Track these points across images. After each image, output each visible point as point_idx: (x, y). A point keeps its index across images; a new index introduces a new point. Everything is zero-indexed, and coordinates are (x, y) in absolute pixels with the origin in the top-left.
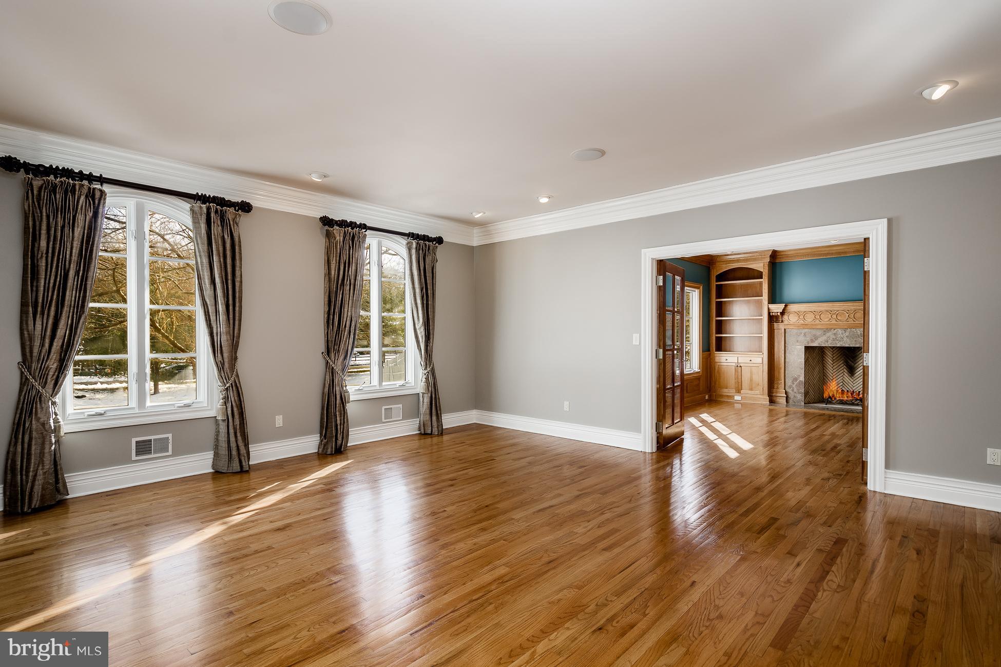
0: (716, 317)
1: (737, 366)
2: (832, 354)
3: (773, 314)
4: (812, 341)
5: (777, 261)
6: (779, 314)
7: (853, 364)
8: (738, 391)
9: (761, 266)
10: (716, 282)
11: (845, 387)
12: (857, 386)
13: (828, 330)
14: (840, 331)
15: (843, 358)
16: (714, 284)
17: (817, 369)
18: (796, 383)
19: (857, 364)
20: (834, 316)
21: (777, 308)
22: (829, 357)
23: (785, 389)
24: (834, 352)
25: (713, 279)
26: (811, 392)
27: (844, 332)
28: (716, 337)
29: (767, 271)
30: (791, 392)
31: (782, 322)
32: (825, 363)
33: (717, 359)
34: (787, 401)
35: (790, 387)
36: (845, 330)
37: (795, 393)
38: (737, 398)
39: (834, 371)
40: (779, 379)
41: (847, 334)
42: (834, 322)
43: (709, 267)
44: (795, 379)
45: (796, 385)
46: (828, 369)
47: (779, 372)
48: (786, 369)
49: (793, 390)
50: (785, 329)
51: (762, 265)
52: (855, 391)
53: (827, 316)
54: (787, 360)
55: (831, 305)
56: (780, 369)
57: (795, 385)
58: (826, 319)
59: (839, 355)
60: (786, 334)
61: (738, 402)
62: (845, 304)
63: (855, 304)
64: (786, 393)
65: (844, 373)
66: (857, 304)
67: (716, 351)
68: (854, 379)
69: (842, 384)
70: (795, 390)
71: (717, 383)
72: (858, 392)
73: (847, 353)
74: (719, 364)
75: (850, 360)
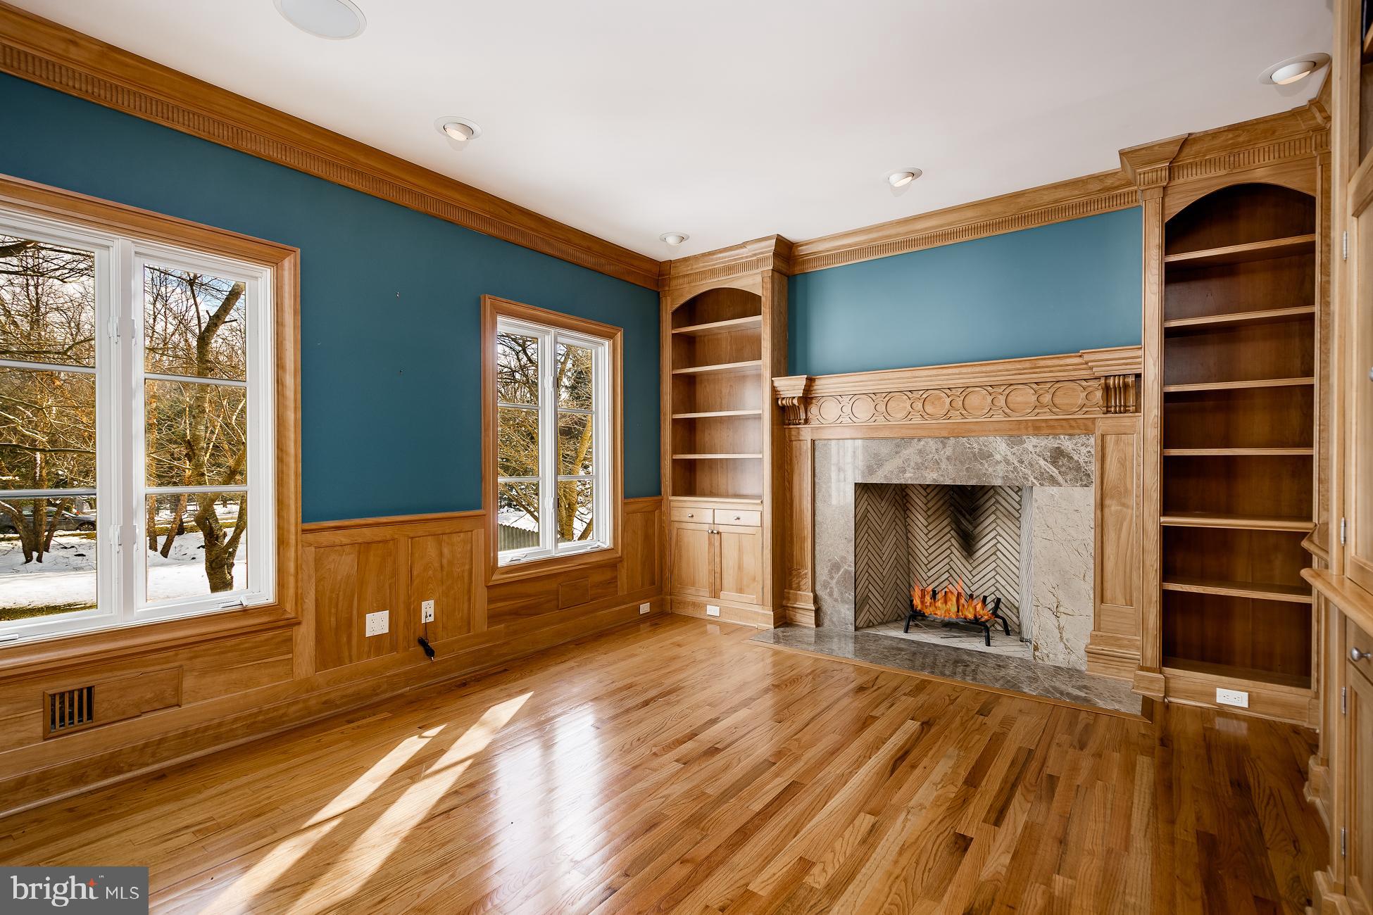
0: (674, 412)
1: (712, 532)
2: (925, 501)
3: (784, 402)
4: (871, 470)
5: (797, 270)
6: (795, 402)
7: (970, 527)
8: (715, 594)
9: (755, 281)
10: (673, 328)
11: (954, 583)
12: (981, 583)
13: (906, 440)
14: (932, 445)
15: (949, 512)
16: (668, 331)
17: (891, 540)
18: (836, 576)
19: (980, 528)
20: (919, 405)
21: (792, 387)
22: (918, 508)
23: (814, 591)
24: (929, 497)
25: (667, 318)
26: (876, 598)
27: (941, 446)
28: (674, 461)
29: (769, 294)
30: (826, 597)
31: (806, 421)
32: (912, 524)
33: (676, 515)
34: (818, 623)
35: (825, 586)
36: (944, 440)
37: (836, 600)
38: (712, 610)
39: (931, 543)
40: (803, 566)
41: (949, 451)
42: (917, 420)
43: (659, 293)
44: (836, 567)
45: (837, 583)
46: (918, 537)
47: (802, 549)
48: (817, 540)
49: (831, 594)
50: (813, 441)
51: (759, 279)
52: (975, 594)
53: (902, 405)
54: (818, 518)
55: (908, 374)
56: (803, 540)
57: (835, 581)
58: (899, 409)
59: (941, 502)
60: (816, 454)
61: (713, 621)
62: (941, 371)
63: (964, 370)
64: (816, 600)
65: (952, 548)
66: (969, 370)
67: (674, 494)
68: (974, 565)
69: (947, 575)
70: (836, 594)
71: (676, 571)
72: (982, 597)
73: (958, 500)
74: (676, 525)
75: (964, 516)
